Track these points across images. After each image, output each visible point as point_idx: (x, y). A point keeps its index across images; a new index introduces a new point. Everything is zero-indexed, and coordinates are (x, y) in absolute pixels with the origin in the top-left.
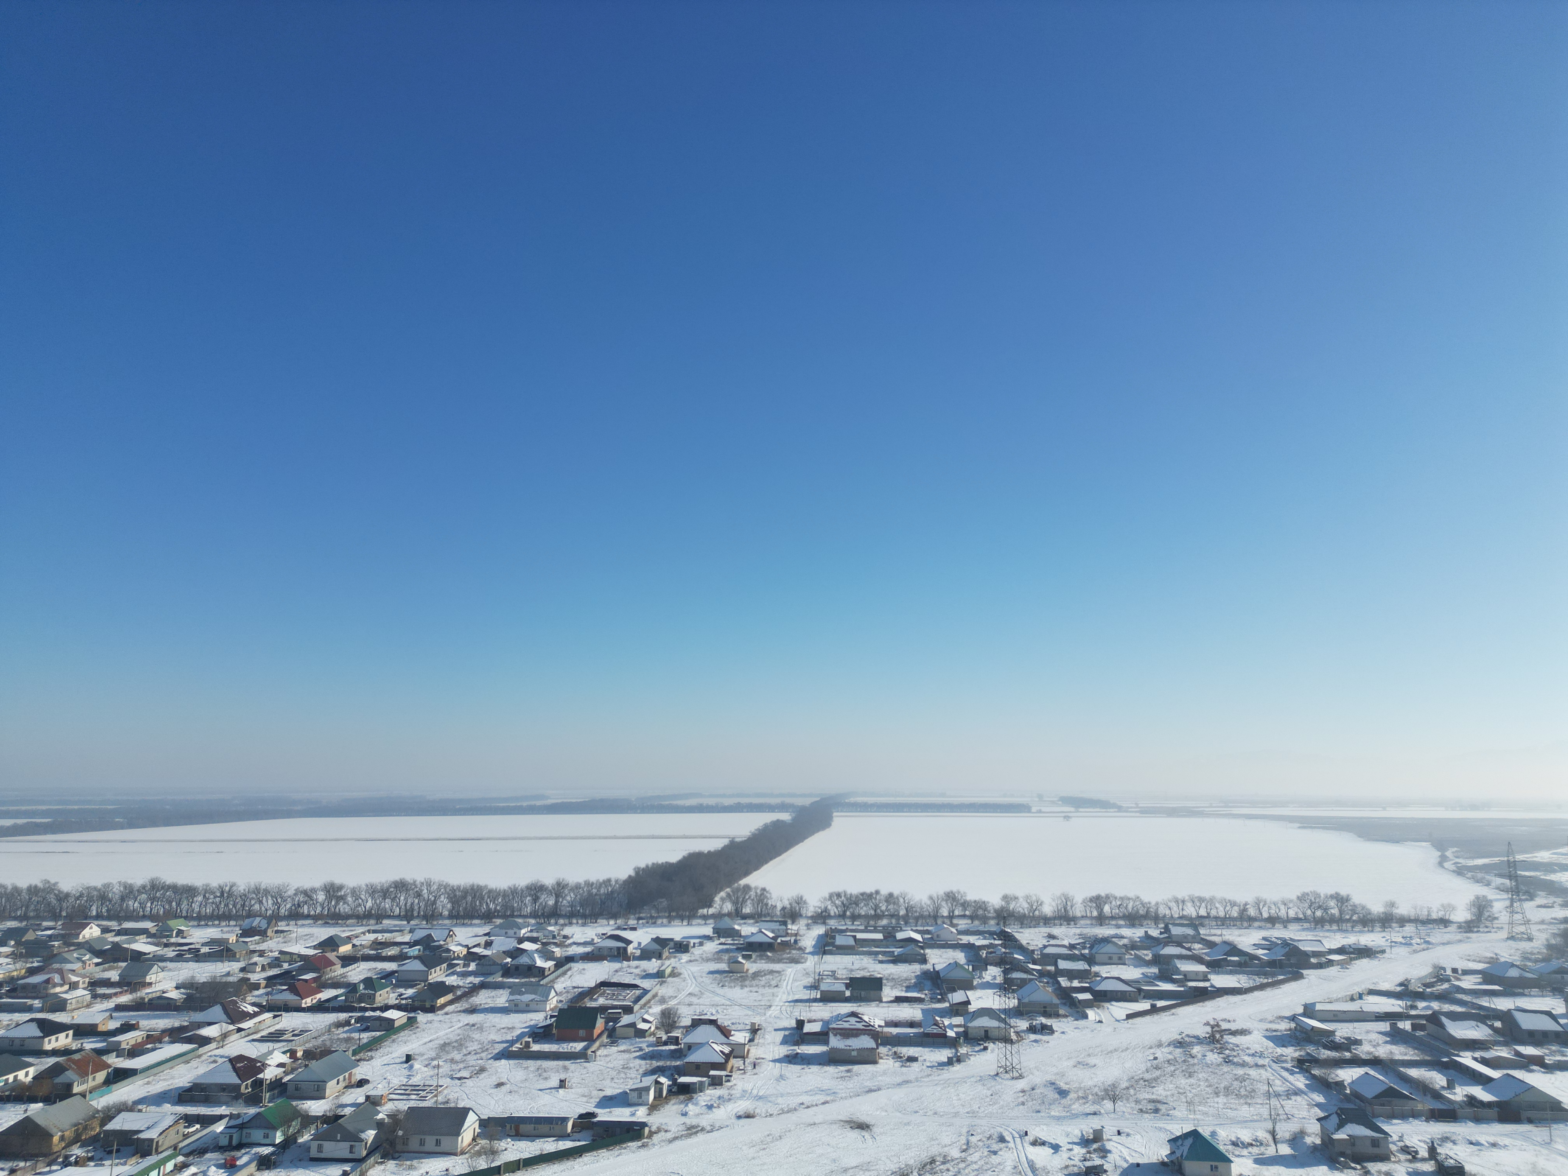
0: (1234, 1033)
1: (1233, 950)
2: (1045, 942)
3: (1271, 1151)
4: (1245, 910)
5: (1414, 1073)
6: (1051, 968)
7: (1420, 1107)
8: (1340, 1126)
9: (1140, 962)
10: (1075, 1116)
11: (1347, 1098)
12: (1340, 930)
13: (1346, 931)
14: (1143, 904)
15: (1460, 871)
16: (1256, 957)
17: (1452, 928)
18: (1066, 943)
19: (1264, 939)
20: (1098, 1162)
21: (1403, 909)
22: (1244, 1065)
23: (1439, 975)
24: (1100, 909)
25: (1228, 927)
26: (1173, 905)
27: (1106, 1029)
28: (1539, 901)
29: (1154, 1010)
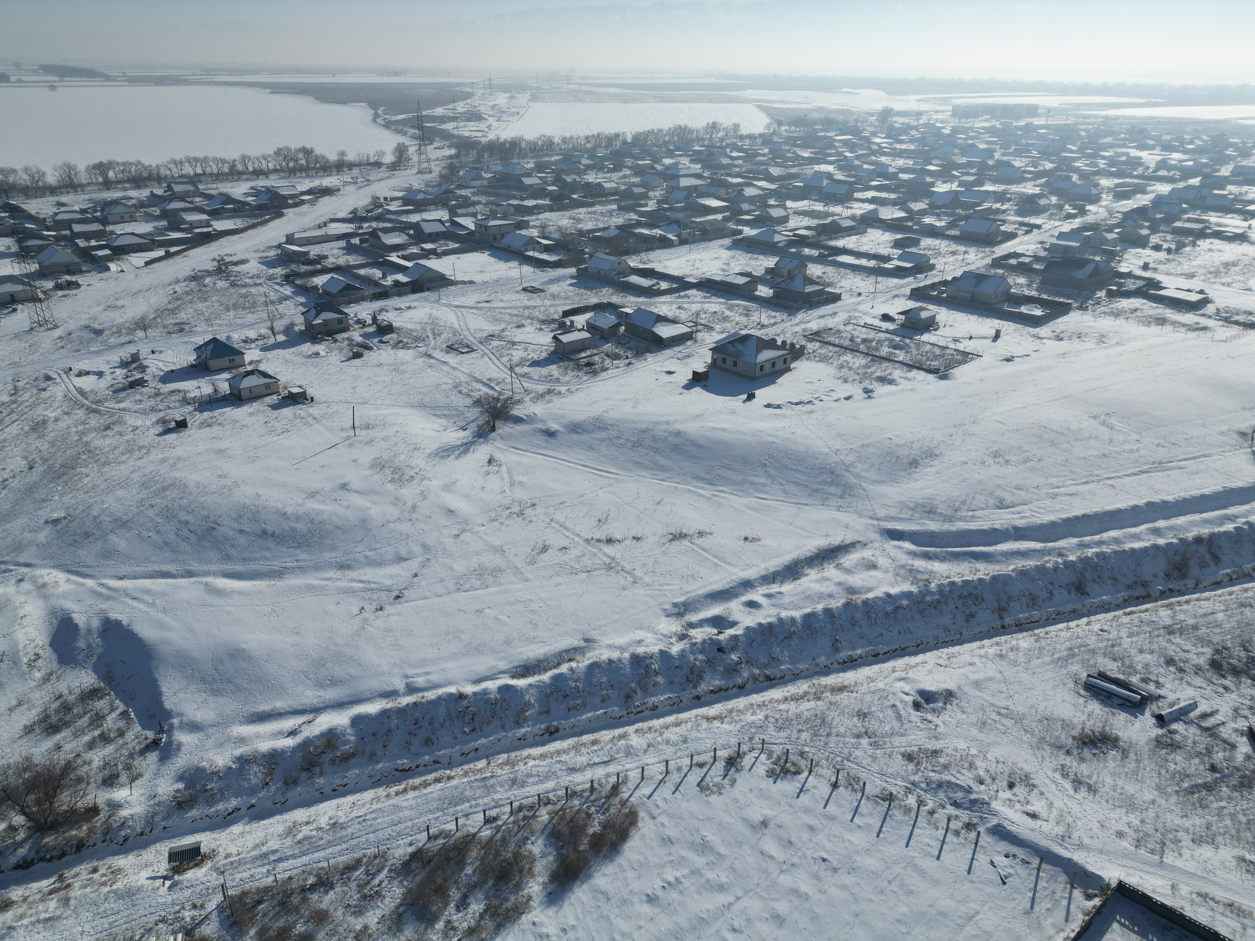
0: (236, 264)
1: (228, 199)
2: (55, 210)
3: (272, 341)
4: (234, 166)
5: (362, 272)
6: (67, 232)
7: (366, 293)
8: (317, 315)
9: (150, 218)
10: (113, 347)
11: (320, 296)
12: (308, 176)
13: (312, 177)
14: (145, 168)
15: (387, 125)
16: (247, 204)
17: (383, 169)
18: (76, 208)
19: (252, 188)
20: (138, 376)
21: (351, 157)
22: (246, 285)
23: (376, 203)
24: (104, 174)
25: (222, 181)
26: (172, 166)
27: (128, 277)
28: (436, 144)
29: (168, 255)
